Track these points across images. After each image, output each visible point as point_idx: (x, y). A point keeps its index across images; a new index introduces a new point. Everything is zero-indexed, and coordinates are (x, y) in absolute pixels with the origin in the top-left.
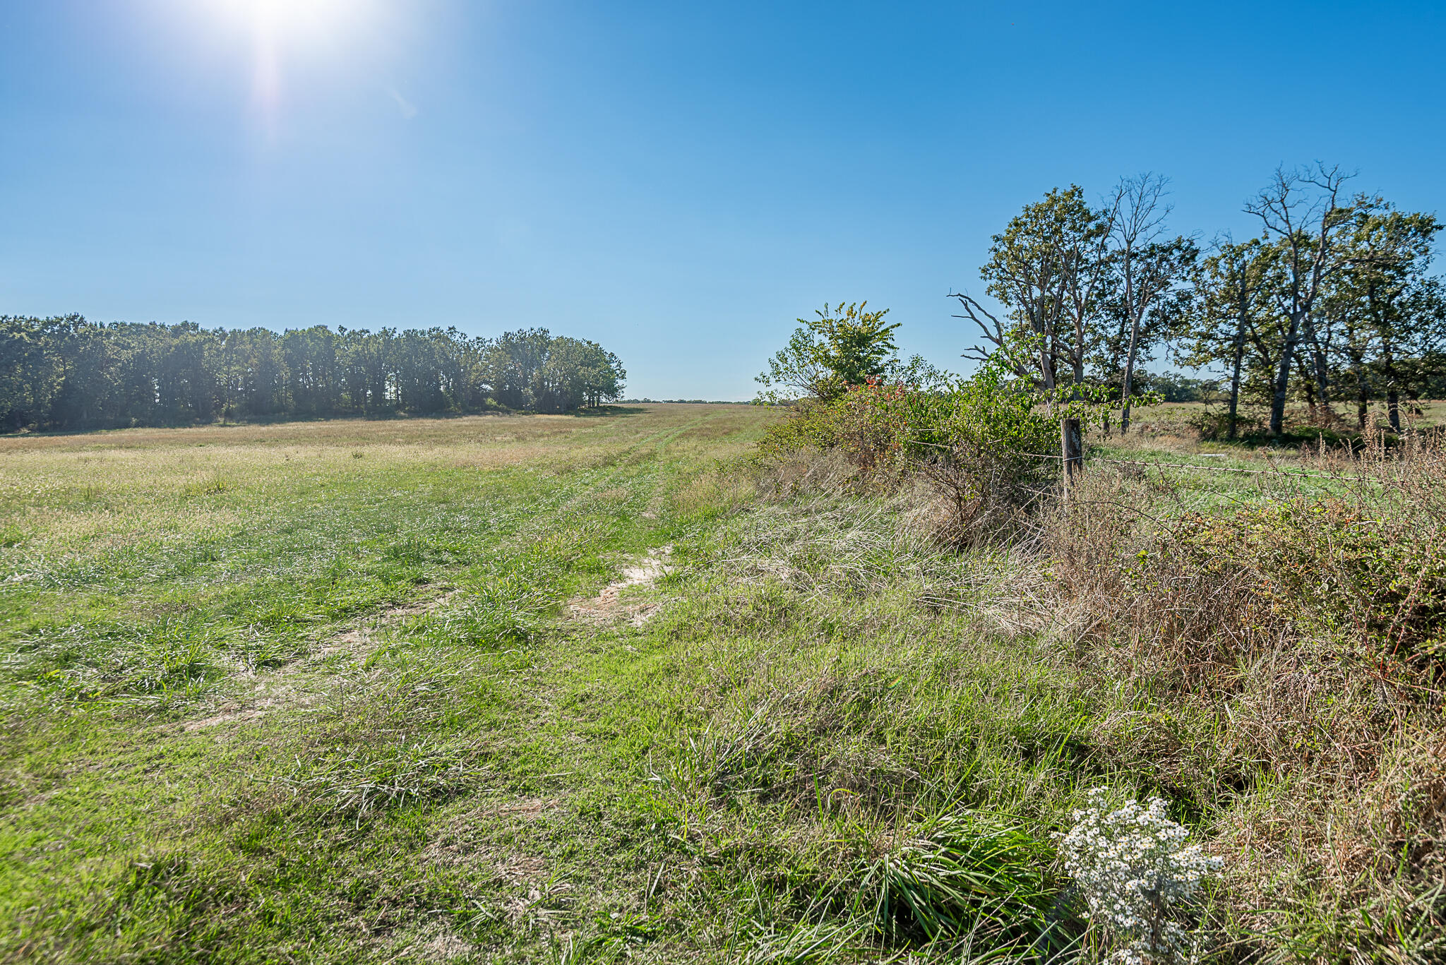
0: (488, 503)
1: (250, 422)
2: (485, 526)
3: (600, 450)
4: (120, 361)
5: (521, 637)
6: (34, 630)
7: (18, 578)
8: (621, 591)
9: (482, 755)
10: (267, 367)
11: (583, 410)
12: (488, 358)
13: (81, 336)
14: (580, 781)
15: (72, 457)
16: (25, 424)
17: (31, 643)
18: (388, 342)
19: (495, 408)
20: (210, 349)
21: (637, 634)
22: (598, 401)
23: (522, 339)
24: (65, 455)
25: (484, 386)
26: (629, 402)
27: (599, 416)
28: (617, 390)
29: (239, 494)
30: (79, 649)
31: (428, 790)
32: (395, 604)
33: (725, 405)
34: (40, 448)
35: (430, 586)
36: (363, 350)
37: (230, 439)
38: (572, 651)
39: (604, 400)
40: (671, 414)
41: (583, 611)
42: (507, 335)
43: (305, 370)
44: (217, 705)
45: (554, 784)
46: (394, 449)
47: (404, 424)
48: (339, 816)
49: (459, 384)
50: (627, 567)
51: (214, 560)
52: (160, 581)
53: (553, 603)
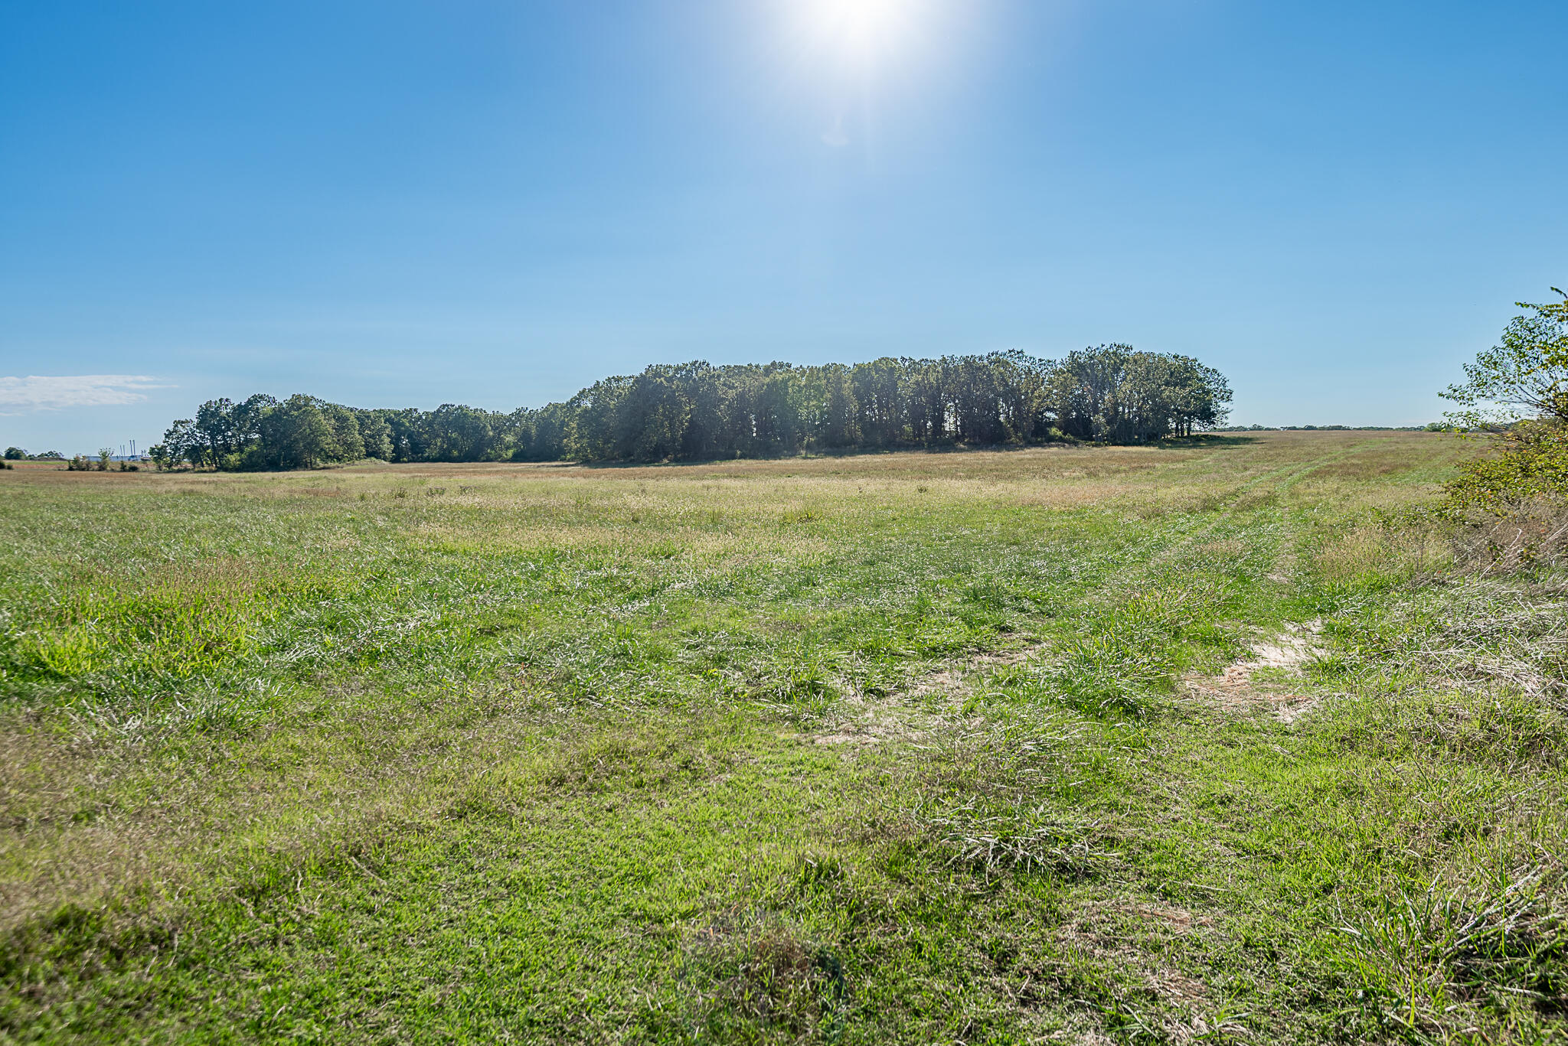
0: (1065, 549)
1: (827, 454)
2: (1065, 575)
3: (1196, 491)
4: (727, 400)
5: (1131, 710)
6: (694, 632)
7: (677, 586)
8: (1253, 673)
9: (1107, 838)
10: (839, 402)
11: (1169, 441)
12: (1051, 382)
13: (700, 378)
14: (1238, 905)
15: (699, 484)
16: (665, 456)
17: (693, 642)
18: (946, 371)
19: (1061, 439)
20: (793, 385)
21: (1287, 733)
22: (1189, 429)
23: (1091, 358)
24: (694, 482)
25: (1048, 414)
26: (1231, 429)
27: (1190, 447)
28: (1214, 415)
29: (825, 523)
30: (728, 653)
31: (1054, 862)
32: (981, 650)
33: (1382, 433)
34: (676, 476)
35: (1015, 636)
36: (923, 379)
37: (811, 471)
38: (1196, 738)
39: (1197, 428)
40: (1295, 444)
41: (1203, 691)
42: (1073, 354)
43: (871, 403)
44: (838, 725)
45: (1203, 898)
46: (957, 483)
47: (965, 457)
48: (968, 864)
49: (1019, 412)
50: (1256, 643)
51: (814, 585)
52: (775, 600)
53: (1163, 675)
